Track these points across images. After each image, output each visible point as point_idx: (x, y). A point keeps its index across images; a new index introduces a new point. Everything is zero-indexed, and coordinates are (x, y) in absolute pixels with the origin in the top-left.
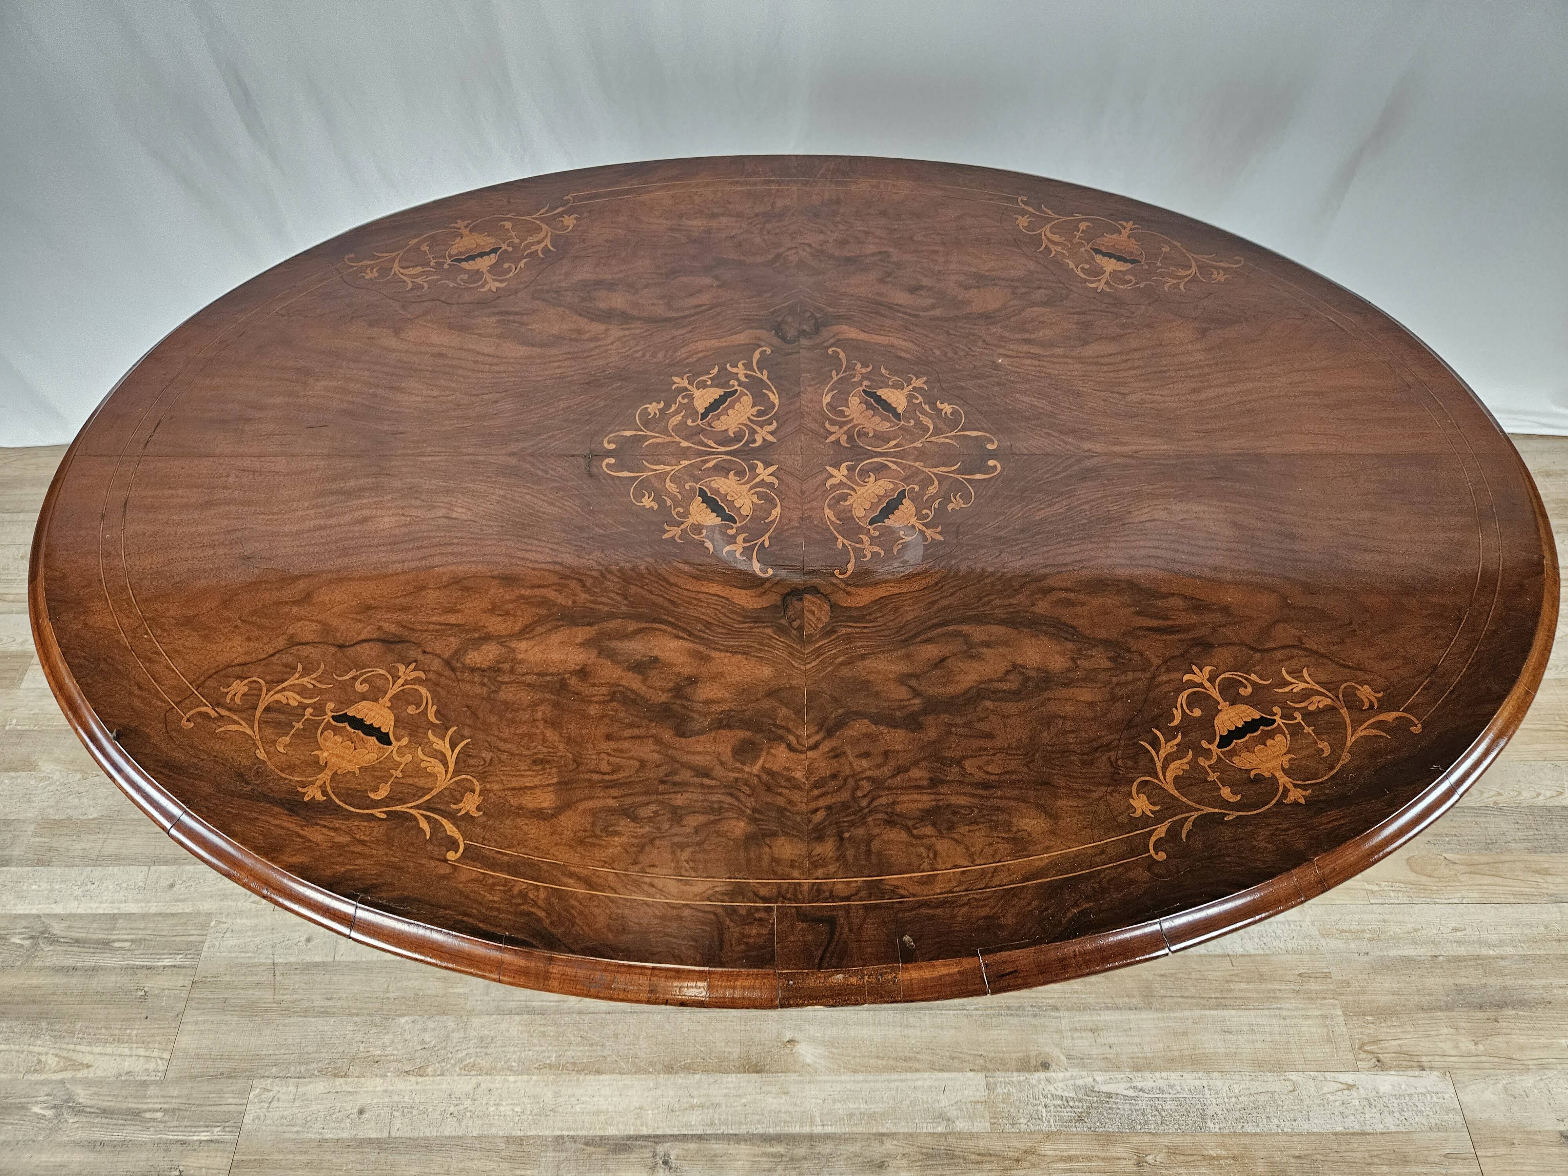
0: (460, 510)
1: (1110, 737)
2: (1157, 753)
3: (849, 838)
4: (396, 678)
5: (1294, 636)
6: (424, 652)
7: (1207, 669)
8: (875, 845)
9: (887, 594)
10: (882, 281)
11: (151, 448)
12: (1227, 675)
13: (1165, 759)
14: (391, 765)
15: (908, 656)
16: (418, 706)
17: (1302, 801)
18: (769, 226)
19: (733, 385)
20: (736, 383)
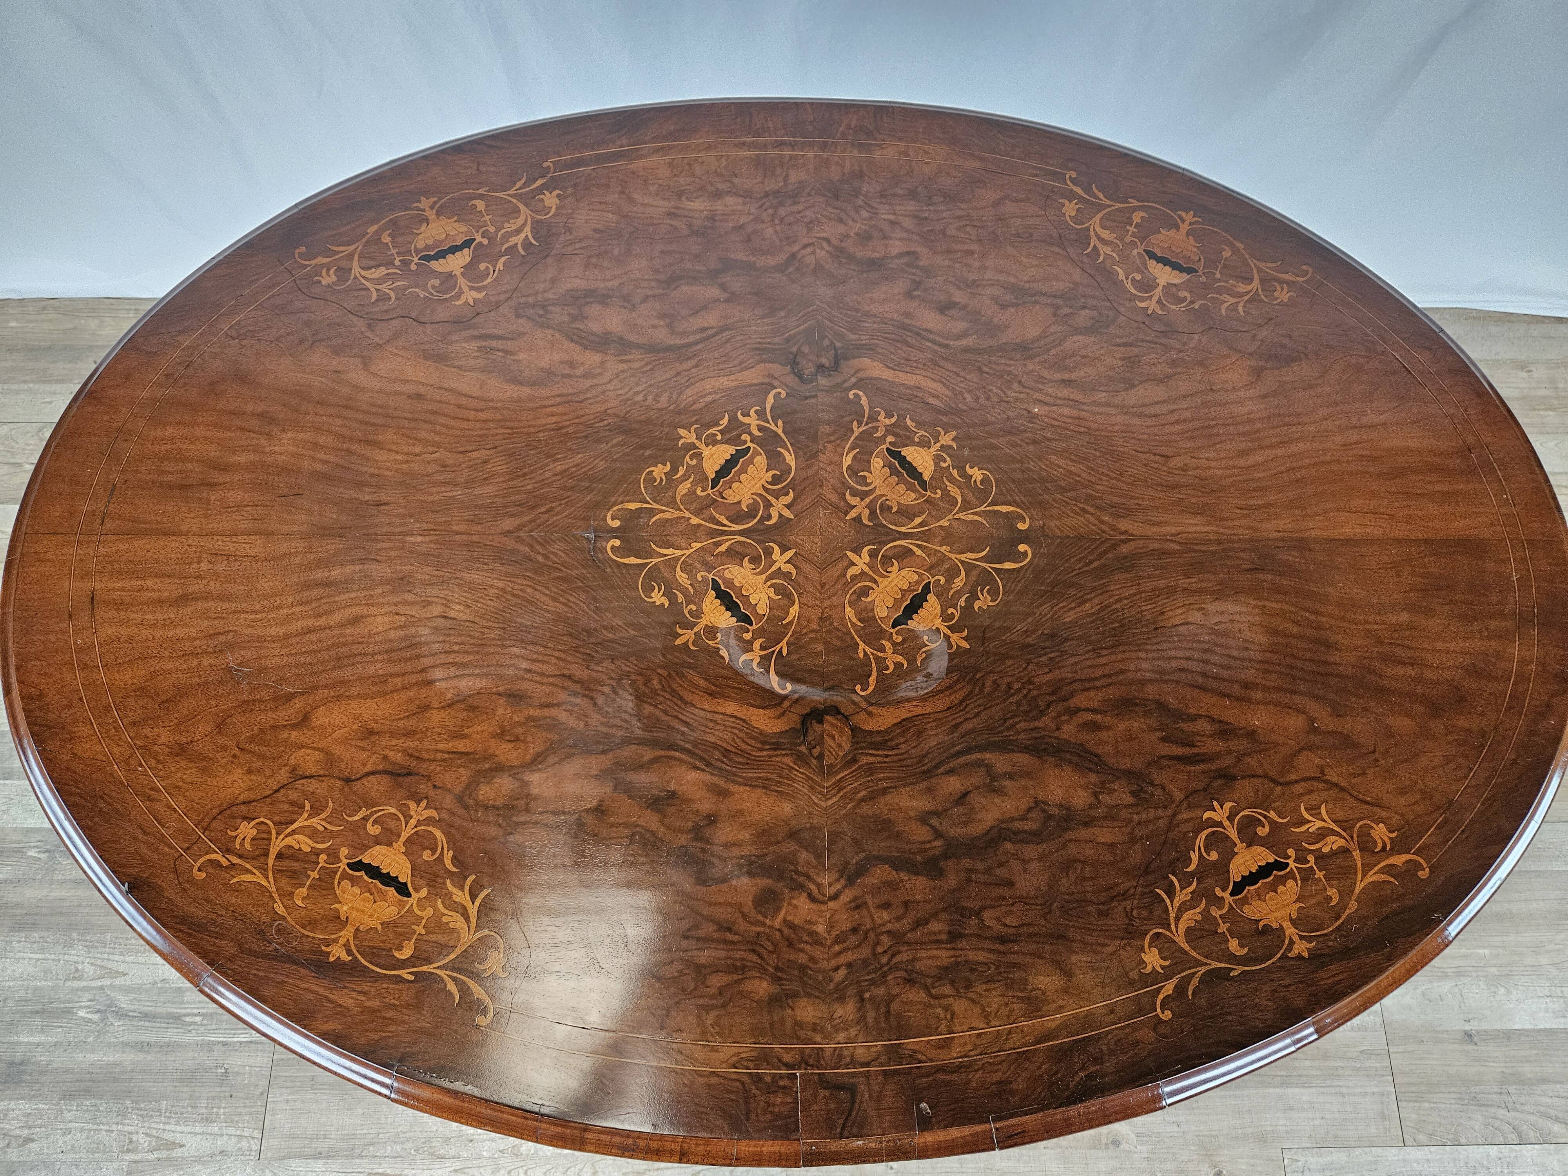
0: (458, 607)
1: (1129, 884)
2: (1172, 902)
3: (870, 999)
4: (408, 817)
5: (1317, 766)
6: (435, 786)
7: (1228, 805)
8: (895, 1006)
9: (910, 715)
10: (909, 295)
11: (109, 525)
12: (1246, 812)
13: (1179, 908)
14: (413, 920)
15: (929, 790)
16: (434, 851)
17: (1306, 954)
18: (782, 211)
19: (746, 442)
20: (748, 438)
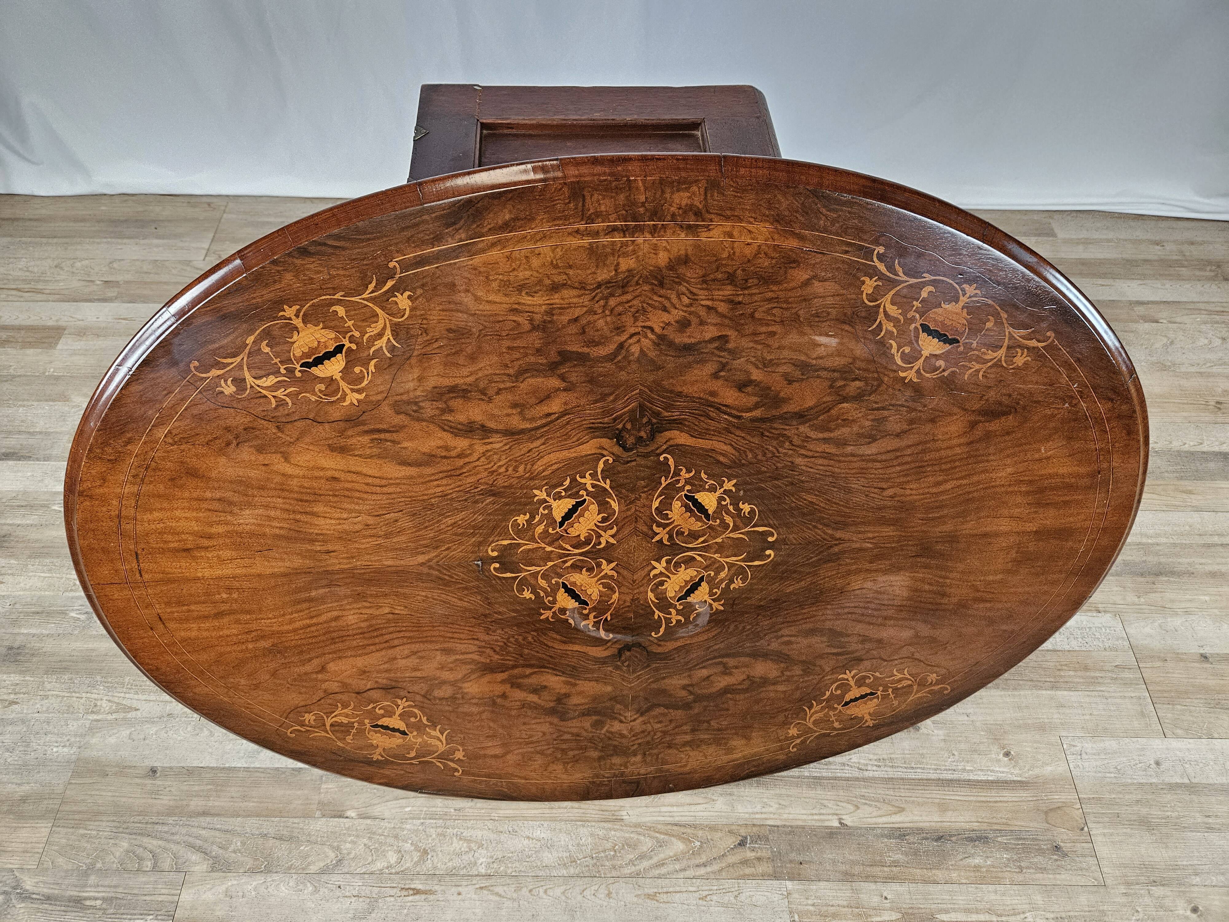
1: (790, 706)
2: (810, 711)
3: (649, 754)
7: (854, 672)
8: (661, 756)
9: (684, 644)
12: (862, 674)
13: (813, 713)
15: (689, 676)
19: (583, 496)
20: (585, 493)
